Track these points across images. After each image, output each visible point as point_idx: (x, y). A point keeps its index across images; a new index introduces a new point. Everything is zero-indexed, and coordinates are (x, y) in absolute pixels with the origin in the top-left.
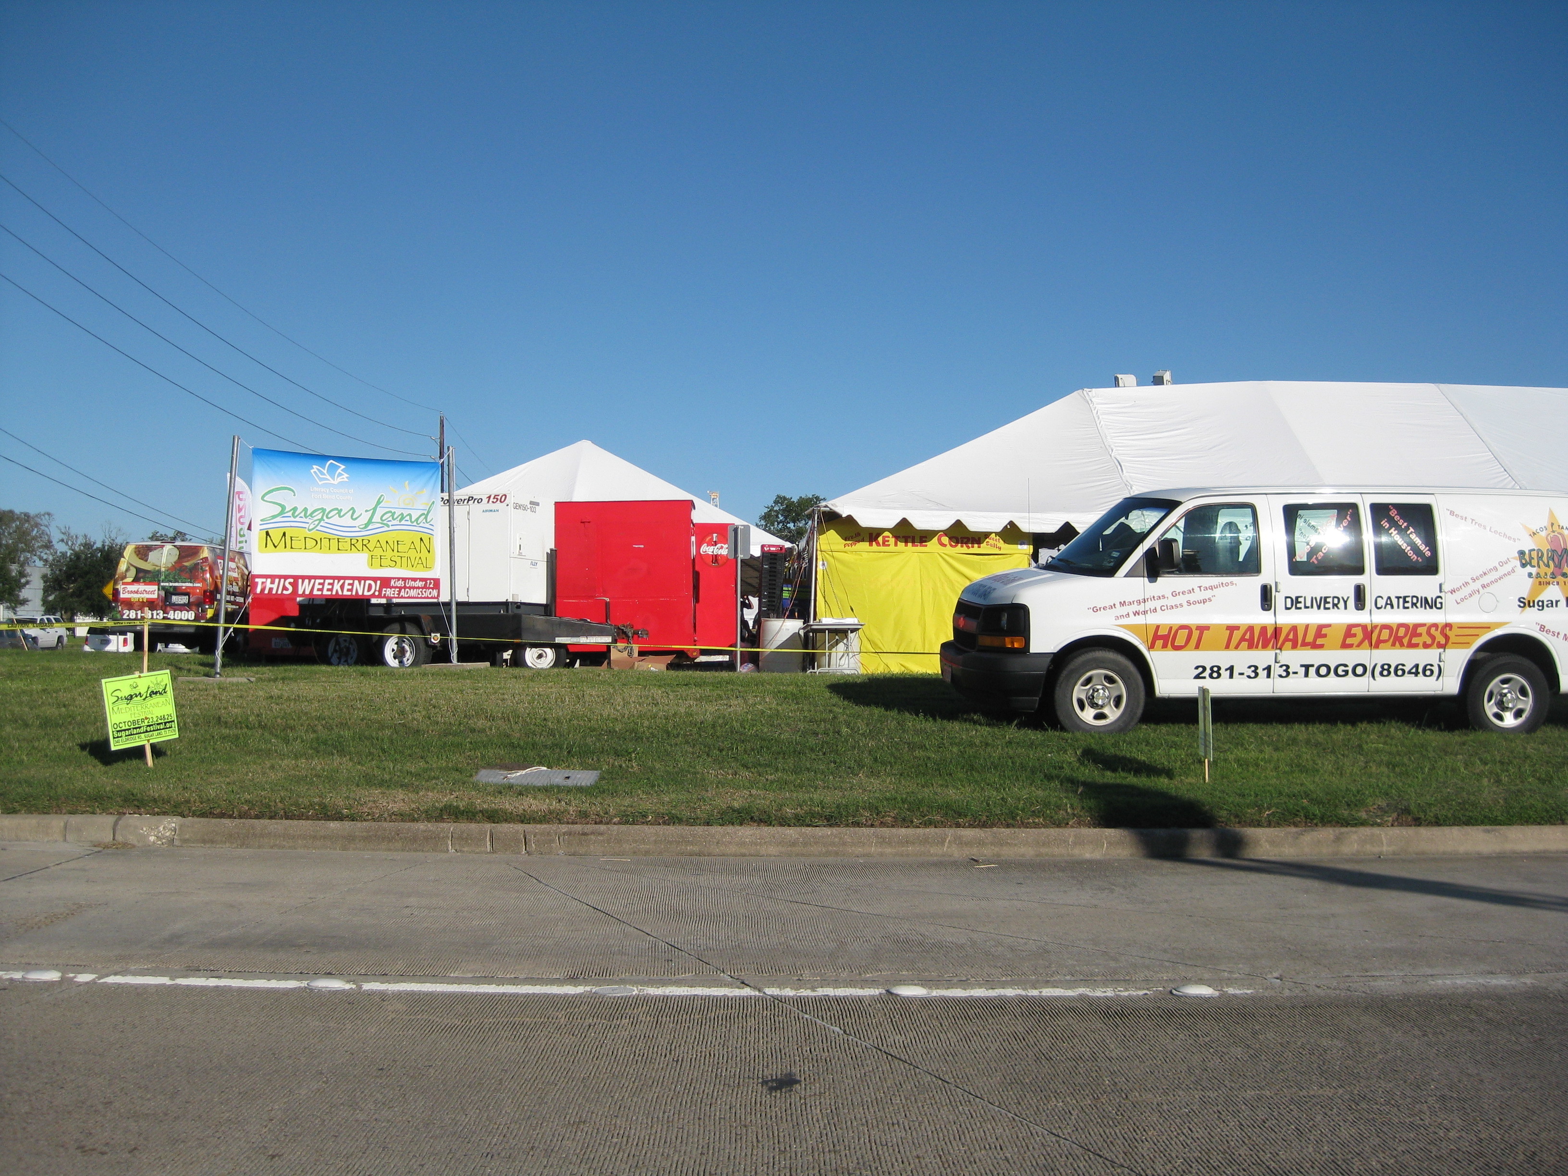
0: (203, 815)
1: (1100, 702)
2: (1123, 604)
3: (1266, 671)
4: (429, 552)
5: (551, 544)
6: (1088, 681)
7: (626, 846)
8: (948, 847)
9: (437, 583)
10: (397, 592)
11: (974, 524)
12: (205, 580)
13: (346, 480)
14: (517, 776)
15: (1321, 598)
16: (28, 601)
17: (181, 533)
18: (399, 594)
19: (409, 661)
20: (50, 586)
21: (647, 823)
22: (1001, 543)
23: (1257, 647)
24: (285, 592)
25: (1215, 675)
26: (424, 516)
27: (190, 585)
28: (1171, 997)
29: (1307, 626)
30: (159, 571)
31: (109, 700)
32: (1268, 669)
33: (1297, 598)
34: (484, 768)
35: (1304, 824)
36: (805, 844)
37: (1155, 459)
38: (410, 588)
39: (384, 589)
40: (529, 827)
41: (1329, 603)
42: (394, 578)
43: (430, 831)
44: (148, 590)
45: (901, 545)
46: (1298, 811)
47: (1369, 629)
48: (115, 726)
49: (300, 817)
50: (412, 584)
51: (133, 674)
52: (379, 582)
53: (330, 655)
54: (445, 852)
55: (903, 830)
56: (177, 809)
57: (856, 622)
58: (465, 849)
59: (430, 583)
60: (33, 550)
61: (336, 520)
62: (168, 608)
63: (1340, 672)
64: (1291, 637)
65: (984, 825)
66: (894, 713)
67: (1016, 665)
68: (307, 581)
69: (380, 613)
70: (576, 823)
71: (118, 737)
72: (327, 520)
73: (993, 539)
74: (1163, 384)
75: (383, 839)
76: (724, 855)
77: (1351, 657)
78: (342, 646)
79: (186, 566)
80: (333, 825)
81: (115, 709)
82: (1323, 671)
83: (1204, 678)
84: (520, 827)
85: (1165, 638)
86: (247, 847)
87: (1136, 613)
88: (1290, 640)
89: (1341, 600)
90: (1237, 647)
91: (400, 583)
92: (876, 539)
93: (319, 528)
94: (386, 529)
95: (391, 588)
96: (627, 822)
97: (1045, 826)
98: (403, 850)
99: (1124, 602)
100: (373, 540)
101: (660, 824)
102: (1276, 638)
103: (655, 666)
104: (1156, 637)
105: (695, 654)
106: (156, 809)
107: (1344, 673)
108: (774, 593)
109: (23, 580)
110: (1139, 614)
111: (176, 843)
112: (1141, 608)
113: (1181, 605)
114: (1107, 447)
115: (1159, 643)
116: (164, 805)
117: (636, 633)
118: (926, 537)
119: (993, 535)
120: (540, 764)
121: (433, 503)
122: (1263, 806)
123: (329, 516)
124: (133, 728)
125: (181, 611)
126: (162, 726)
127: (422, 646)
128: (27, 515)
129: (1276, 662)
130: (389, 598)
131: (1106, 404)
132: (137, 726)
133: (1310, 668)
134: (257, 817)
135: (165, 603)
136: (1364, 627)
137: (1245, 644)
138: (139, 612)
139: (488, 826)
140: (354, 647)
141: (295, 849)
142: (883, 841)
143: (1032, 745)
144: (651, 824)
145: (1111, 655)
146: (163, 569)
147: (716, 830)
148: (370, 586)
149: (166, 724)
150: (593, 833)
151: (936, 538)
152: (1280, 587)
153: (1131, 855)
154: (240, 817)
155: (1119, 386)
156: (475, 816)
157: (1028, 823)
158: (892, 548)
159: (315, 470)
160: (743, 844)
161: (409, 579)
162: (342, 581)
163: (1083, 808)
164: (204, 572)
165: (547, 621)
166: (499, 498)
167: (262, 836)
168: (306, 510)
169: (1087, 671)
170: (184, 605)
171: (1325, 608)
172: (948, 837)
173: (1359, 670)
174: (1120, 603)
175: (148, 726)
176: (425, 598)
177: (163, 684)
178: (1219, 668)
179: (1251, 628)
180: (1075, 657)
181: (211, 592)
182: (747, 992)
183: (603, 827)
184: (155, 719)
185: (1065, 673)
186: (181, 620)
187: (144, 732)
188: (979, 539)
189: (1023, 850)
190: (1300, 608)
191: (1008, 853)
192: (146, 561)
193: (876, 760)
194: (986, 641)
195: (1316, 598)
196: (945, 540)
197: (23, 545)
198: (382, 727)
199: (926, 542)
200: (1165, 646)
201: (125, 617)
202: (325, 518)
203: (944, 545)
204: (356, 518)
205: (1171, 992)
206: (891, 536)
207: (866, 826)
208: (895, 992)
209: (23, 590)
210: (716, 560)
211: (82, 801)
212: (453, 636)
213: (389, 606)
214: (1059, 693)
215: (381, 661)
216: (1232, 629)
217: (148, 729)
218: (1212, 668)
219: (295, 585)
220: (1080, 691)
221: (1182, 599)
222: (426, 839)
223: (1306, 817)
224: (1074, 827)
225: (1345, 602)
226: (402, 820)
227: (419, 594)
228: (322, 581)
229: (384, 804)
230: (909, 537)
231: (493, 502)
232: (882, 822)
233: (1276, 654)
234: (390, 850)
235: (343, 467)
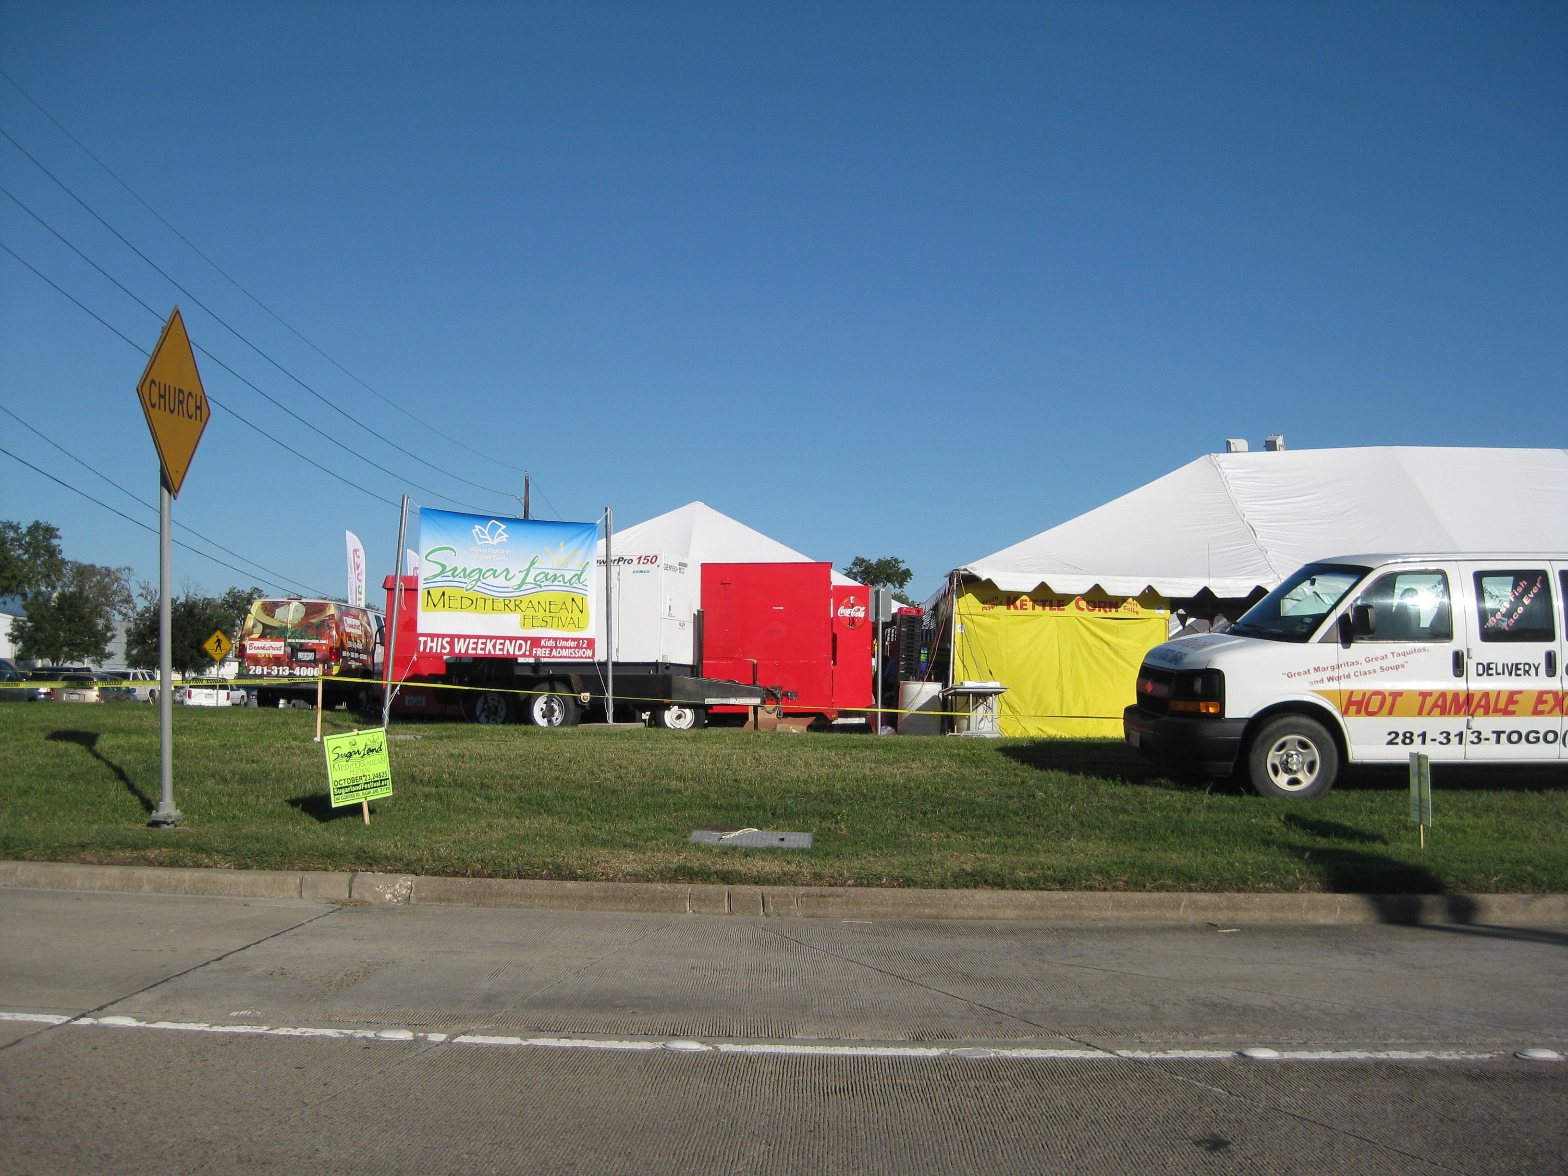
0: (435, 874)
1: (1295, 768)
2: (1317, 670)
3: (1458, 737)
4: (582, 612)
5: (697, 606)
6: (1282, 746)
7: (865, 909)
8: (1184, 912)
9: (591, 643)
10: (547, 652)
11: (1113, 588)
12: (331, 637)
13: (505, 540)
14: (730, 837)
15: (1512, 665)
16: (113, 655)
17: (258, 589)
18: (550, 654)
19: (558, 721)
20: (134, 640)
21: (881, 885)
22: (1139, 608)
23: (1449, 713)
24: (443, 651)
25: (1407, 741)
26: (577, 577)
27: (317, 641)
28: (1516, 1060)
29: (1499, 693)
30: (286, 628)
31: (330, 757)
32: (1460, 735)
33: (1489, 664)
34: (696, 829)
35: (1531, 890)
36: (1042, 908)
37: (1285, 524)
38: (562, 648)
39: (534, 649)
40: (767, 889)
41: (1520, 669)
42: (544, 638)
43: (668, 892)
44: (274, 646)
45: (1039, 609)
46: (1525, 877)
47: (1560, 695)
48: (336, 783)
49: (534, 876)
50: (563, 643)
51: (352, 731)
52: (529, 642)
53: (478, 714)
54: (683, 913)
55: (1138, 894)
56: (410, 867)
57: (998, 686)
58: (703, 910)
59: (583, 643)
60: (113, 605)
61: (491, 580)
62: (294, 665)
63: (1531, 738)
64: (1483, 703)
65: (1215, 890)
66: (1080, 778)
67: (1211, 730)
68: (462, 640)
69: (528, 672)
70: (811, 885)
71: (338, 794)
72: (483, 581)
73: (1131, 604)
74: (1276, 450)
75: (621, 899)
76: (962, 918)
77: (1543, 724)
78: (490, 705)
79: (313, 623)
80: (570, 884)
81: (336, 766)
82: (1515, 737)
83: (1397, 744)
84: (758, 889)
85: (1359, 704)
86: (484, 906)
87: (1331, 679)
88: (1482, 707)
89: (1532, 667)
90: (1429, 714)
91: (551, 643)
92: (1014, 603)
93: (475, 588)
94: (539, 589)
95: (542, 648)
96: (861, 885)
97: (1276, 891)
98: (640, 911)
99: (1319, 668)
100: (526, 600)
101: (894, 887)
102: (1468, 704)
103: (796, 728)
104: (1350, 703)
105: (834, 716)
106: (388, 867)
107: (1535, 740)
108: (912, 656)
109: (109, 634)
110: (1332, 680)
111: (413, 901)
112: (1335, 674)
113: (1375, 671)
114: (1239, 512)
115: (1353, 709)
116: (397, 864)
117: (785, 695)
118: (1063, 601)
119: (1131, 600)
120: (749, 825)
121: (588, 563)
122: (1490, 872)
123: (485, 576)
124: (352, 786)
125: (307, 668)
126: (378, 784)
127: (572, 706)
128: (108, 569)
129: (1468, 728)
130: (537, 658)
131: (1233, 468)
132: (355, 783)
133: (1502, 735)
134: (490, 876)
135: (291, 659)
136: (1555, 694)
137: (1437, 710)
138: (265, 668)
139: (726, 888)
140: (502, 706)
141: (532, 908)
142: (1118, 905)
143: (1232, 810)
144: (886, 887)
145: (1304, 721)
146: (290, 626)
147: (951, 892)
148: (521, 645)
149: (380, 782)
150: (830, 895)
151: (1074, 602)
152: (1471, 654)
153: (1364, 921)
154: (474, 876)
155: (1231, 452)
156: (709, 878)
157: (1259, 888)
158: (1030, 611)
159: (477, 530)
160: (980, 907)
161: (560, 639)
162: (494, 641)
163: (1312, 873)
164: (330, 628)
165: (696, 682)
166: (650, 559)
167: (498, 895)
168: (465, 570)
169: (1282, 737)
170: (310, 661)
171: (1517, 675)
172: (1183, 901)
173: (1551, 737)
174: (1315, 668)
175: (365, 783)
176: (578, 657)
177: (379, 741)
178: (1412, 734)
179: (1443, 695)
180: (1270, 723)
181: (337, 649)
182: (1099, 1054)
183: (841, 890)
184: (372, 777)
185: (1260, 738)
186: (307, 676)
187: (362, 790)
188: (1117, 603)
189: (1257, 915)
190: (1492, 675)
191: (1243, 917)
192: (273, 617)
193: (1082, 823)
194: (1180, 705)
195: (1507, 665)
196: (1083, 604)
197: (103, 599)
198: (580, 787)
199: (1063, 606)
200: (1358, 712)
201: (251, 672)
202: (481, 578)
203: (1082, 609)
204: (510, 579)
205: (1515, 1055)
206: (1028, 599)
207: (1098, 890)
208: (1249, 1054)
209: (108, 644)
210: (853, 623)
211: (315, 858)
212: (609, 695)
213: (537, 666)
214: (1254, 758)
215: (530, 720)
216: (1425, 695)
217: (366, 786)
218: (1404, 735)
219: (451, 644)
220: (1274, 756)
221: (1376, 665)
222: (665, 900)
223: (1534, 883)
224: (1303, 892)
225: (1536, 669)
226: (637, 881)
227: (571, 654)
228: (475, 640)
229: (617, 865)
230: (1047, 601)
231: (643, 563)
232: (1114, 886)
233: (1468, 720)
234: (627, 910)
235: (504, 527)
